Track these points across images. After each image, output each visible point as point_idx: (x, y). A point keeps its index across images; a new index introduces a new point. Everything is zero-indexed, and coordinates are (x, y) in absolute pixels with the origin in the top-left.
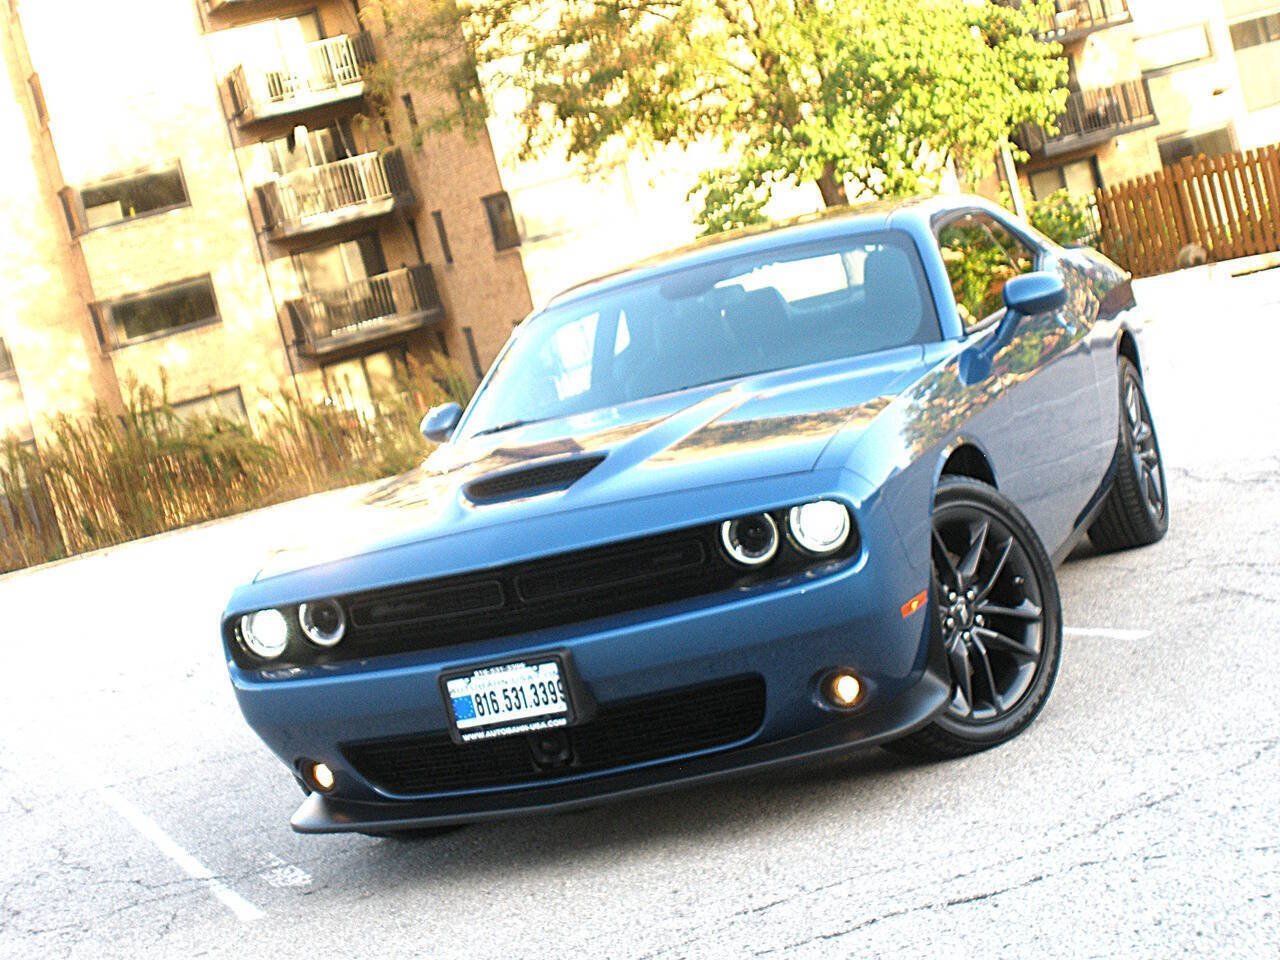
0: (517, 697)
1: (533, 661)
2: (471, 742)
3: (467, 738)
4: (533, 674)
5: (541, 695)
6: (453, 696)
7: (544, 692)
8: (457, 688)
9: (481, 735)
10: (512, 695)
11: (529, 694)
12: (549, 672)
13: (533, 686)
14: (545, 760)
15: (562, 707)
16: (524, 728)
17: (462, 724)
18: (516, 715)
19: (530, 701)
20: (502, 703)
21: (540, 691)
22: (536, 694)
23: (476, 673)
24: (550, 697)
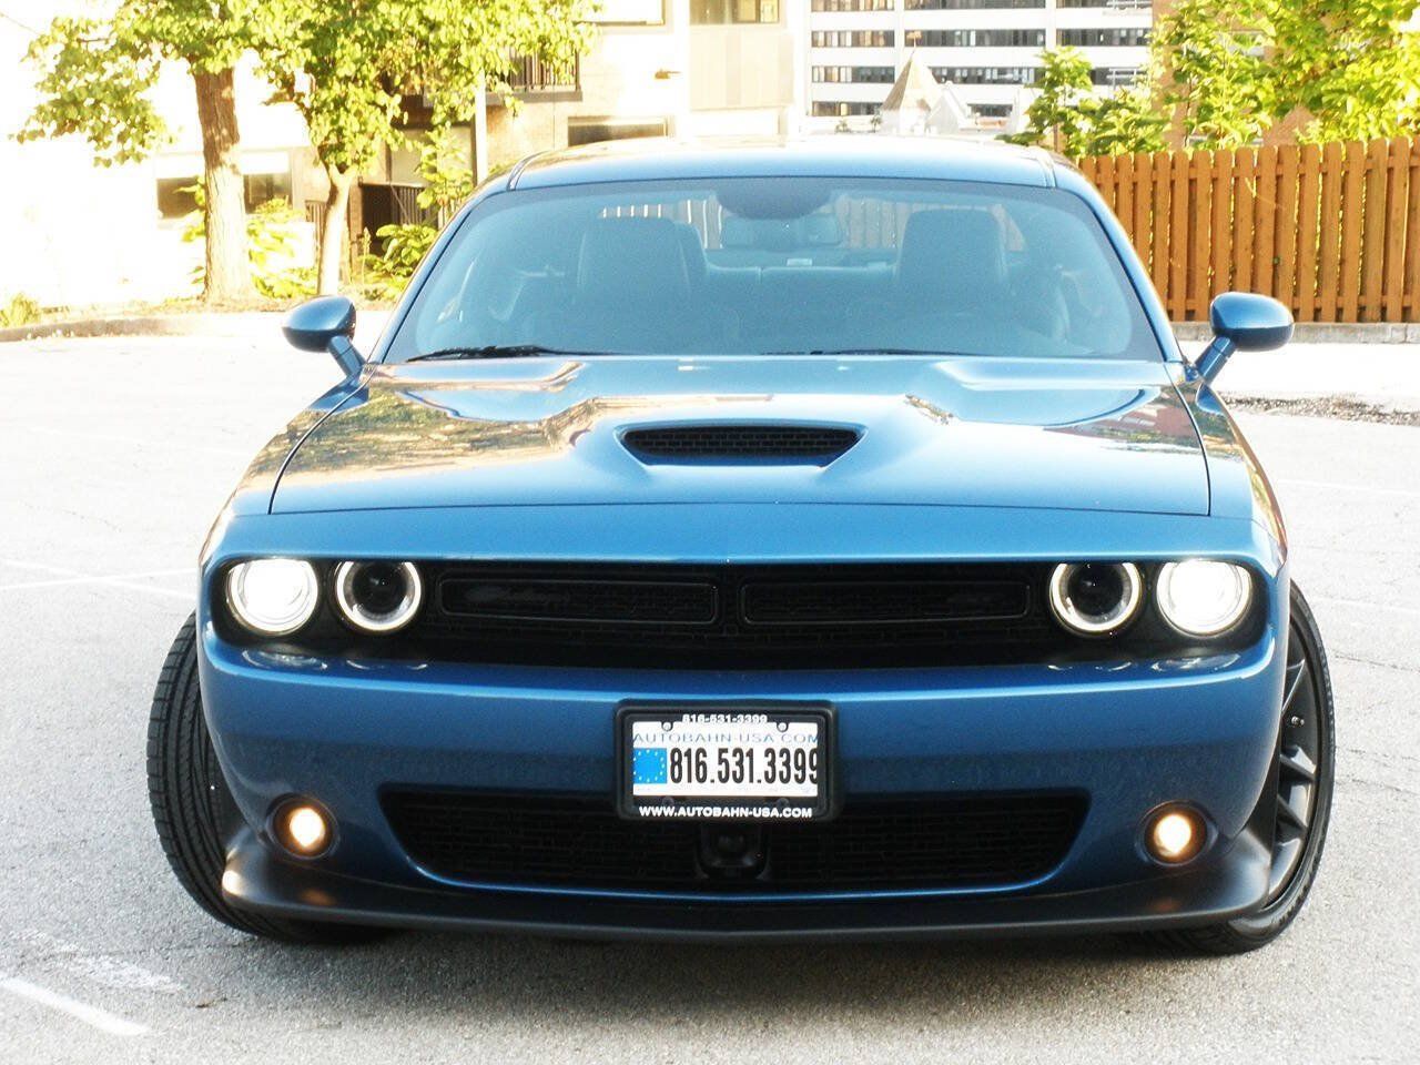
0: (740, 764)
1: (781, 714)
2: (651, 820)
3: (644, 811)
4: (777, 735)
5: (780, 767)
6: (637, 745)
7: (787, 764)
8: (646, 734)
9: (669, 811)
10: (732, 761)
11: (761, 765)
12: (803, 735)
13: (770, 751)
14: (717, 863)
15: (810, 790)
16: (743, 812)
17: (640, 790)
18: (731, 789)
19: (759, 772)
20: (713, 768)
21: (779, 762)
22: (772, 764)
23: (686, 717)
24: (794, 771)
